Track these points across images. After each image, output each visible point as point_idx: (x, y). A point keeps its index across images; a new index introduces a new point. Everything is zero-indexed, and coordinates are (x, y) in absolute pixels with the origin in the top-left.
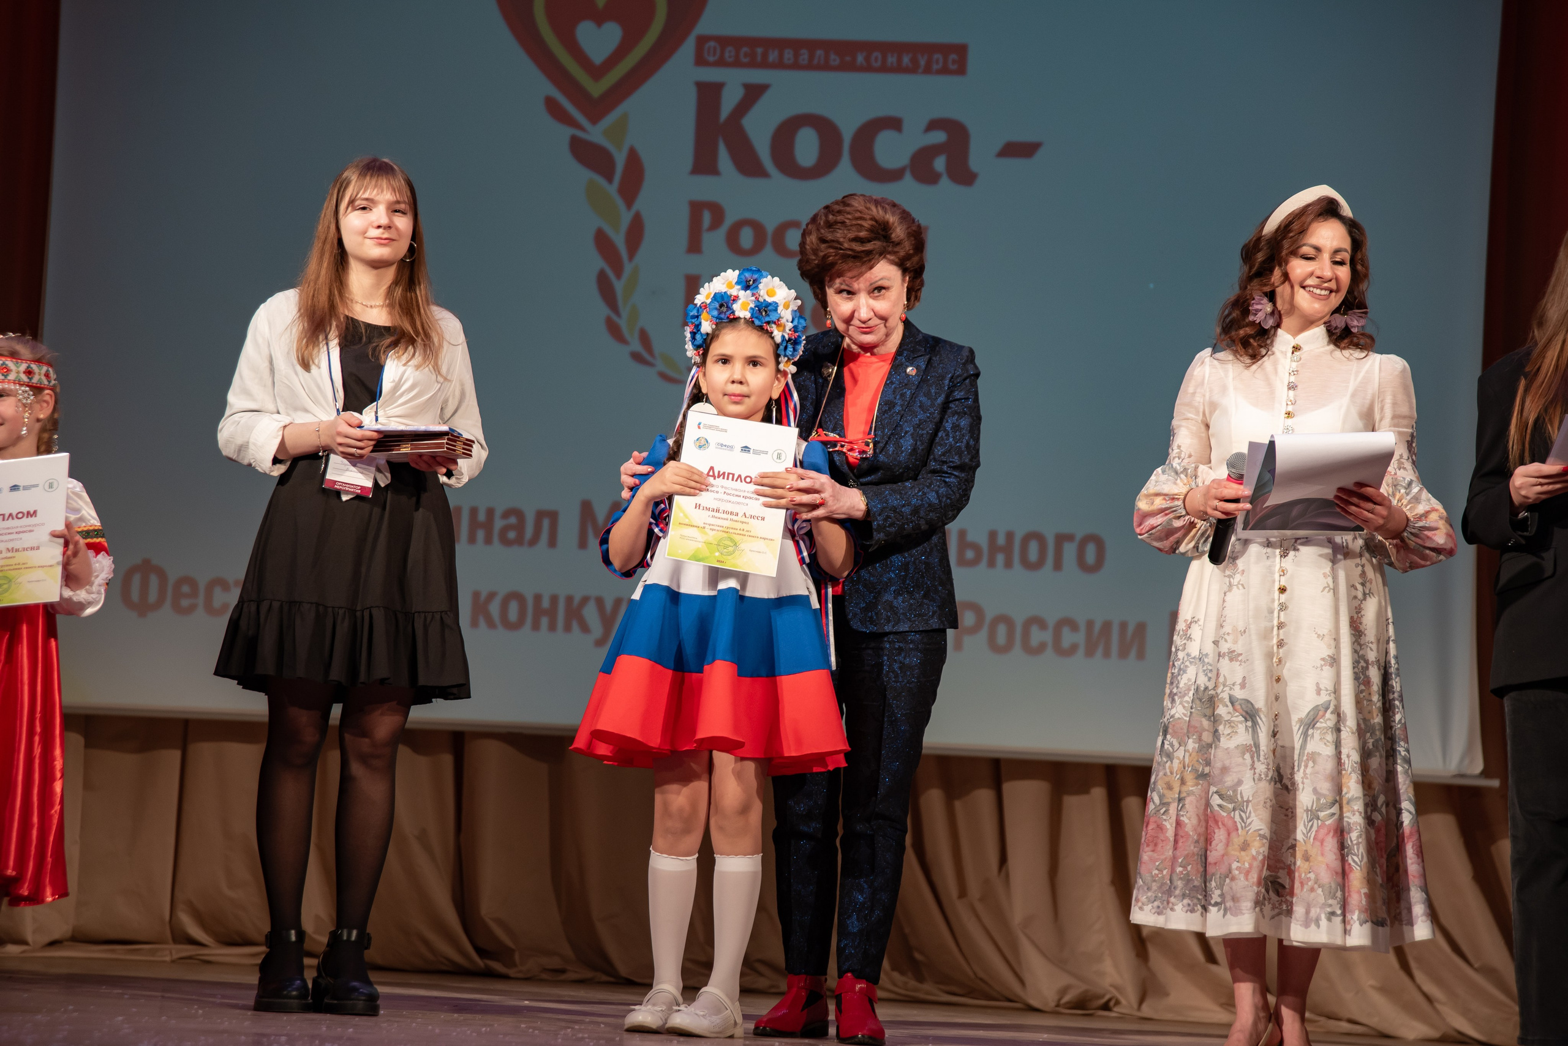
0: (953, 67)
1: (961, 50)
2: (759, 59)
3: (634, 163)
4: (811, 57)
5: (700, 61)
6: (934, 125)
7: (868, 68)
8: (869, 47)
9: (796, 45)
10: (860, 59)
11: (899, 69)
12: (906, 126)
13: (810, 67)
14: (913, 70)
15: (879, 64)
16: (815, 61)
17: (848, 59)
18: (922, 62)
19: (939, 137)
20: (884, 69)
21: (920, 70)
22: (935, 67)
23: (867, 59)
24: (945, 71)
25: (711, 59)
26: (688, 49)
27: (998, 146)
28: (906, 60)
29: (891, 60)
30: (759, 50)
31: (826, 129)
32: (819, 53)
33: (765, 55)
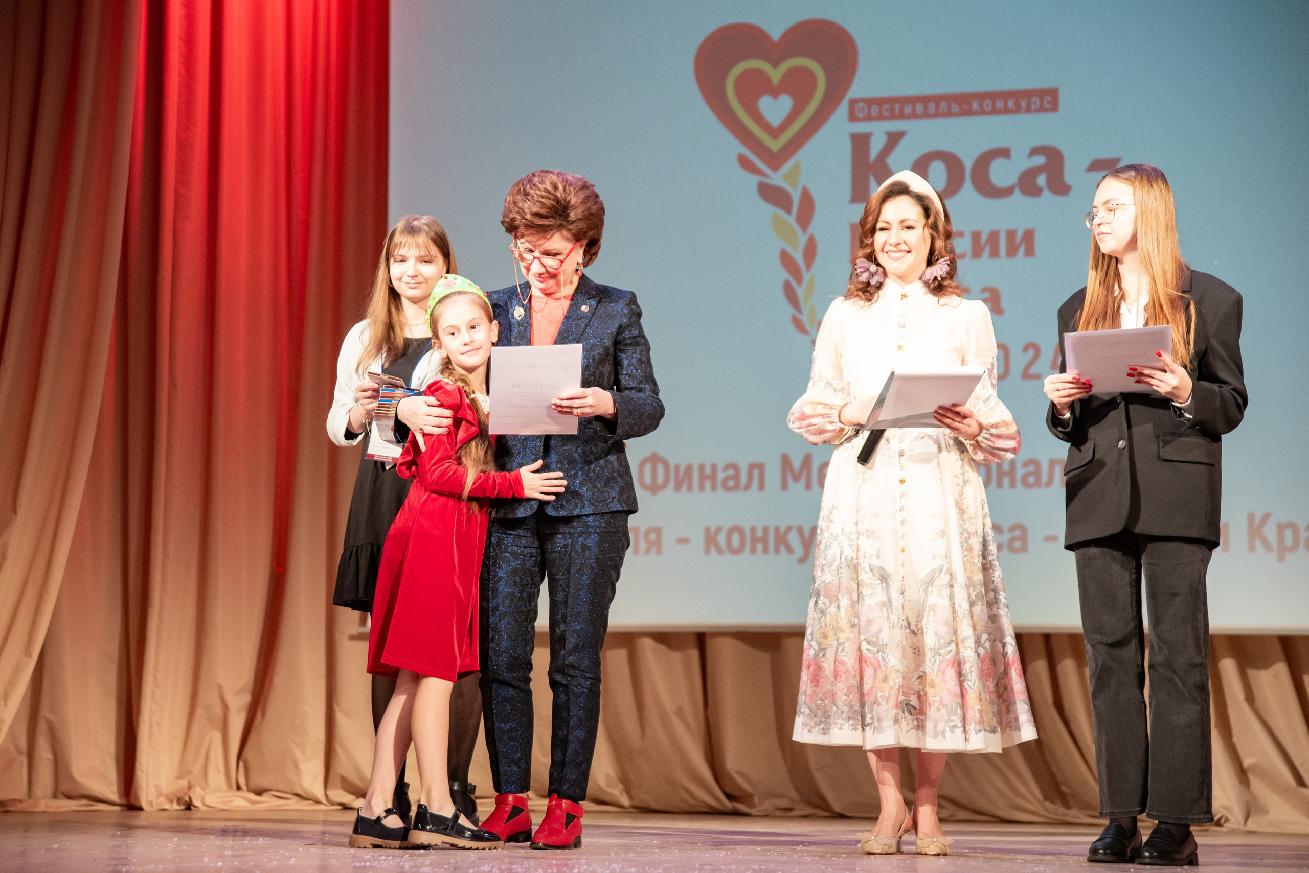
0: (1047, 106)
1: (1053, 93)
2: (897, 112)
3: (807, 197)
4: (937, 108)
5: (853, 118)
6: (1035, 152)
7: (982, 112)
8: (981, 97)
9: (925, 100)
10: (975, 106)
11: (1006, 111)
12: (1013, 154)
13: (937, 115)
14: (1017, 110)
15: (990, 108)
16: (941, 111)
17: (966, 107)
18: (1024, 105)
19: (1040, 160)
20: (994, 112)
21: (1022, 111)
22: (1033, 107)
23: (981, 106)
24: (1042, 109)
25: (861, 115)
26: (843, 109)
27: (1087, 163)
28: (1011, 104)
29: (999, 105)
30: (897, 106)
31: (952, 162)
32: (943, 104)
33: (902, 110)
